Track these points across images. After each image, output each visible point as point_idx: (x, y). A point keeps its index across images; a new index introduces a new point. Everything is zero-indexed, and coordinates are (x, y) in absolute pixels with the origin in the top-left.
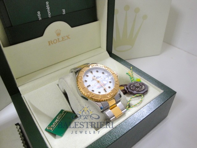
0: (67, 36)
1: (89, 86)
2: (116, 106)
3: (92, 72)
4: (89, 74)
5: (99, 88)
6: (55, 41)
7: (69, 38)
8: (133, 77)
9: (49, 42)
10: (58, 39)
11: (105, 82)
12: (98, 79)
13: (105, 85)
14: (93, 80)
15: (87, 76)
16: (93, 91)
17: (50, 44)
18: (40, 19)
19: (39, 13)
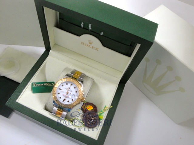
0: (96, 48)
1: (61, 89)
2: (62, 112)
3: (71, 85)
4: (69, 85)
5: (63, 95)
6: (87, 45)
7: (97, 50)
8: (103, 112)
9: (82, 43)
10: (89, 46)
11: (70, 97)
12: (69, 92)
13: (68, 98)
14: (67, 89)
15: (67, 84)
16: (59, 93)
17: (82, 44)
18: (82, 27)
19: (82, 23)
